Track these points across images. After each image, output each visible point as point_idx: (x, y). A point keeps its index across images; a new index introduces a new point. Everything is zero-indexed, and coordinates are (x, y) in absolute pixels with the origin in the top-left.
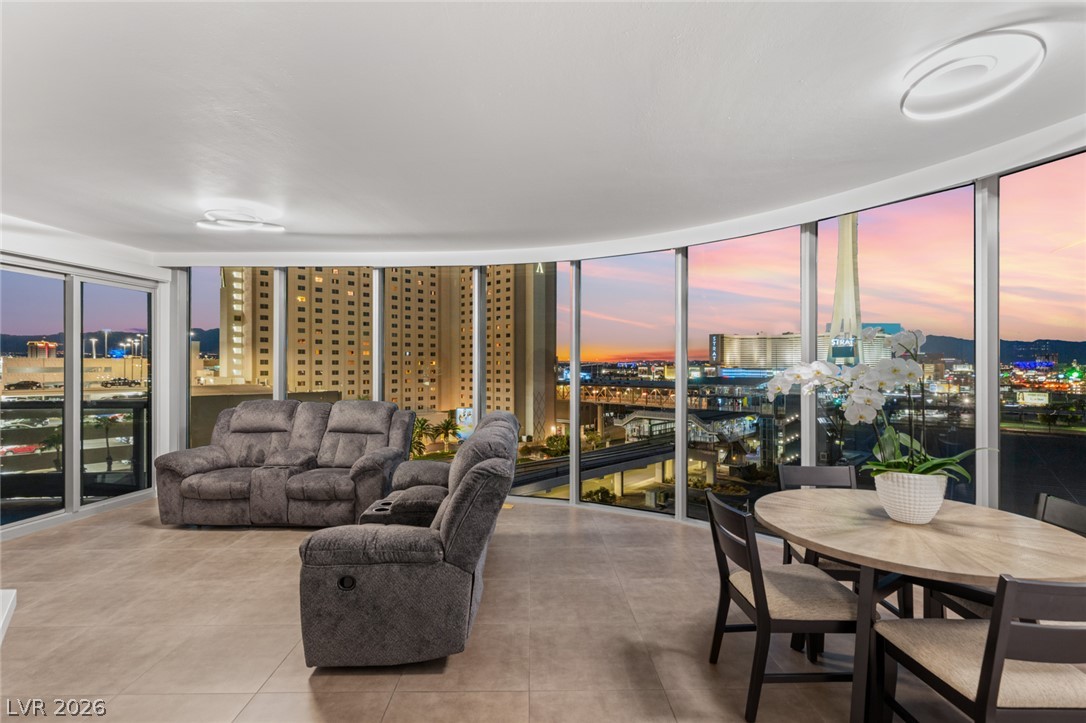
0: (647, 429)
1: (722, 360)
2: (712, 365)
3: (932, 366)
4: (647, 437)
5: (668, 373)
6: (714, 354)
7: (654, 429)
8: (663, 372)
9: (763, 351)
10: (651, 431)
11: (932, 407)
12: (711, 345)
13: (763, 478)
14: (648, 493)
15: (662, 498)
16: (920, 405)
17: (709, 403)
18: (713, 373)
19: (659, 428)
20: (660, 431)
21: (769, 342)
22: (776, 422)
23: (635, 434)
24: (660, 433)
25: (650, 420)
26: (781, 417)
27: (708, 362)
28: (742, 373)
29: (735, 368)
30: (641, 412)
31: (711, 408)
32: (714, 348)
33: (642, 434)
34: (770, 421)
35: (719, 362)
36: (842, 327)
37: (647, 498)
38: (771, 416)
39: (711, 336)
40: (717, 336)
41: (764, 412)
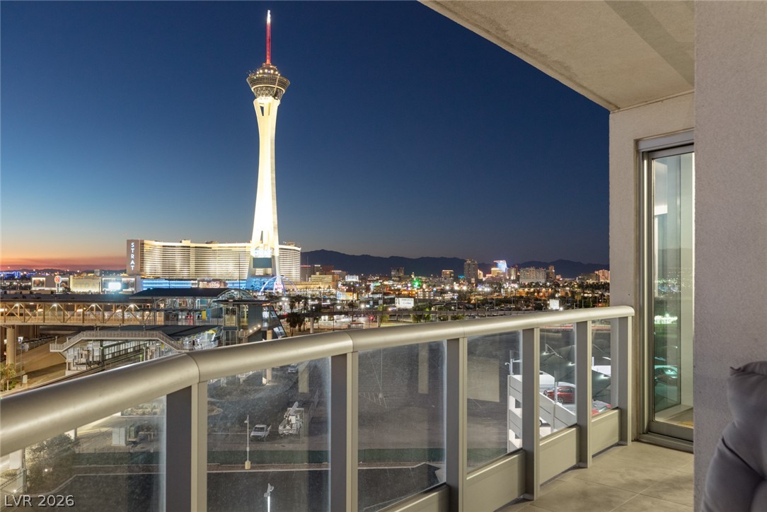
0: (97, 353)
1: (142, 269)
2: (131, 275)
3: (330, 277)
4: (98, 363)
5: (75, 284)
6: (133, 262)
7: (107, 351)
8: (67, 283)
9: (187, 260)
10: (103, 355)
11: (340, 313)
12: (129, 252)
13: (230, 394)
14: (116, 430)
15: (133, 434)
16: (331, 312)
17: (167, 318)
18: (133, 285)
19: (113, 350)
20: (113, 354)
21: (192, 252)
22: (240, 333)
23: (84, 360)
24: (114, 357)
25: (102, 341)
26: (245, 328)
27: (125, 271)
28: (164, 284)
29: (157, 278)
30: (92, 332)
31: (170, 323)
32: (133, 256)
33: (91, 359)
34: (233, 333)
35: (139, 272)
36: (262, 239)
37: (115, 436)
38: (234, 328)
39: (129, 242)
40: (136, 242)
41: (228, 324)
